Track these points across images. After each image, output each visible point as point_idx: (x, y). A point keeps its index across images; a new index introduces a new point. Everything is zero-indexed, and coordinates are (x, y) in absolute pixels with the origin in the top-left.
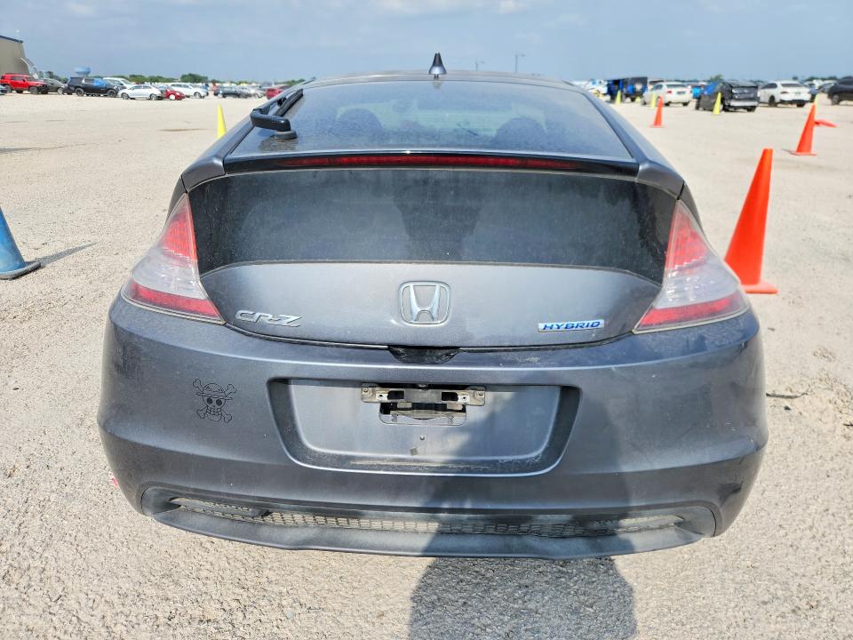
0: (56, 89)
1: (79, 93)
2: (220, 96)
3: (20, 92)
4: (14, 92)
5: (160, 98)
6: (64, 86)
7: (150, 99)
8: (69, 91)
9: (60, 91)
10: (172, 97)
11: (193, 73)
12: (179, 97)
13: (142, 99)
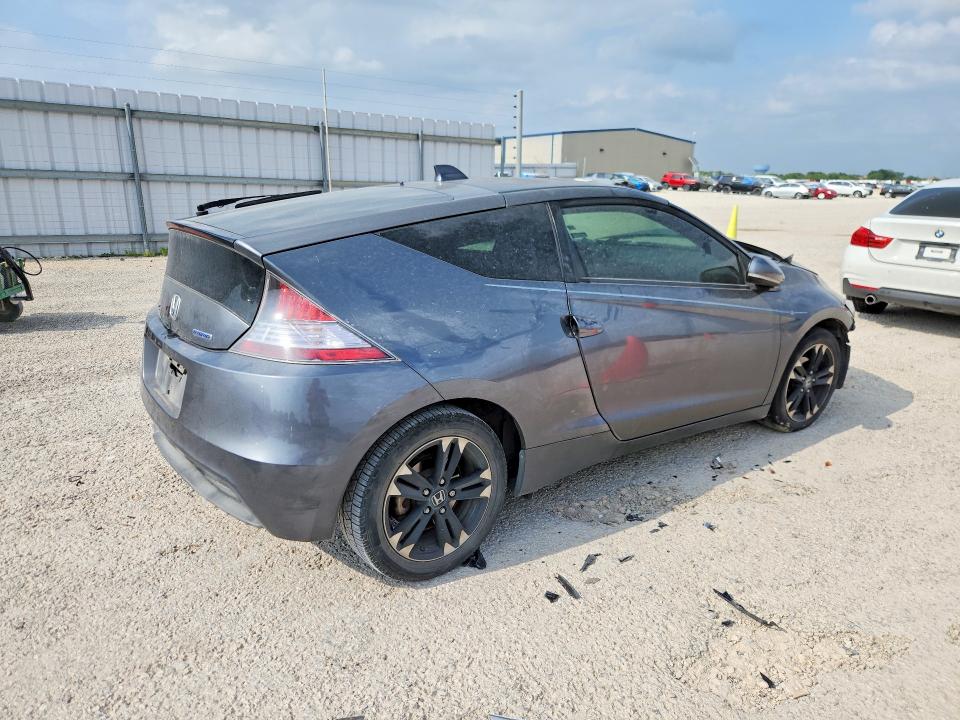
0: (706, 186)
1: (726, 191)
2: (888, 195)
3: (675, 189)
4: (670, 189)
5: (805, 197)
6: (715, 183)
7: (795, 197)
8: (718, 189)
9: (710, 189)
10: (822, 196)
11: (885, 168)
12: (830, 196)
13: (787, 198)
